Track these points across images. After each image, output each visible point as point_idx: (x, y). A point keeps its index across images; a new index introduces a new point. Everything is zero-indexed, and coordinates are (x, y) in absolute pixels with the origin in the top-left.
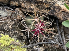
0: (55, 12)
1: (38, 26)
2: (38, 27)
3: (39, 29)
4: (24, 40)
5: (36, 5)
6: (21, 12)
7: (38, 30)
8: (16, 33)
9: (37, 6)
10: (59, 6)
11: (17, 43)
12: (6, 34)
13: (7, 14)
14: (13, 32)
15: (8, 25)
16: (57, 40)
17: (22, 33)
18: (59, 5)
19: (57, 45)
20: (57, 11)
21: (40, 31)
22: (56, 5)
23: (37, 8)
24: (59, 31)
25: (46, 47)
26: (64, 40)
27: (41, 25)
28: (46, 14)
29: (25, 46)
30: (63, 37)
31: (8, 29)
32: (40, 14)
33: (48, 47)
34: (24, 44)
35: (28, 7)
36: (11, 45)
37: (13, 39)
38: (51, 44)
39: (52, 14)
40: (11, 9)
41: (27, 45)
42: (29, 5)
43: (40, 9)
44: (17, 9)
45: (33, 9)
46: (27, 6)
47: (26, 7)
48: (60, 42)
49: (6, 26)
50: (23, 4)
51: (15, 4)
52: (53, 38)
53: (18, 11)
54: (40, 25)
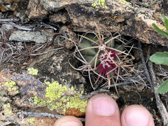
0: (136, 31)
1: (106, 58)
2: (106, 60)
3: (107, 64)
4: (83, 85)
5: (100, 19)
6: (71, 33)
7: (106, 66)
8: (69, 75)
9: (101, 22)
10: (141, 21)
11: (72, 93)
12: (53, 79)
13: (45, 39)
14: (64, 74)
15: (55, 64)
16: (139, 76)
17: (78, 73)
18: (143, 19)
19: (141, 85)
20: (139, 30)
21: (109, 66)
22: (137, 19)
23: (101, 25)
24: (143, 60)
25: (122, 92)
26: (154, 77)
27: (111, 56)
28: (117, 34)
29: (84, 95)
30: (152, 70)
31: (56, 71)
32: (108, 35)
33: (125, 90)
34: (82, 92)
35: (85, 23)
36: (62, 97)
37: (65, 86)
38: (130, 85)
39: (130, 34)
40: (52, 27)
41: (88, 92)
42: (86, 20)
43: (106, 25)
44: (64, 28)
45: (95, 27)
46: (83, 22)
47: (81, 25)
48: (145, 80)
49: (52, 67)
50: (75, 21)
51: (60, 20)
52: (133, 73)
53: (66, 32)
54: (109, 56)
